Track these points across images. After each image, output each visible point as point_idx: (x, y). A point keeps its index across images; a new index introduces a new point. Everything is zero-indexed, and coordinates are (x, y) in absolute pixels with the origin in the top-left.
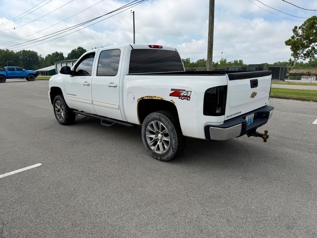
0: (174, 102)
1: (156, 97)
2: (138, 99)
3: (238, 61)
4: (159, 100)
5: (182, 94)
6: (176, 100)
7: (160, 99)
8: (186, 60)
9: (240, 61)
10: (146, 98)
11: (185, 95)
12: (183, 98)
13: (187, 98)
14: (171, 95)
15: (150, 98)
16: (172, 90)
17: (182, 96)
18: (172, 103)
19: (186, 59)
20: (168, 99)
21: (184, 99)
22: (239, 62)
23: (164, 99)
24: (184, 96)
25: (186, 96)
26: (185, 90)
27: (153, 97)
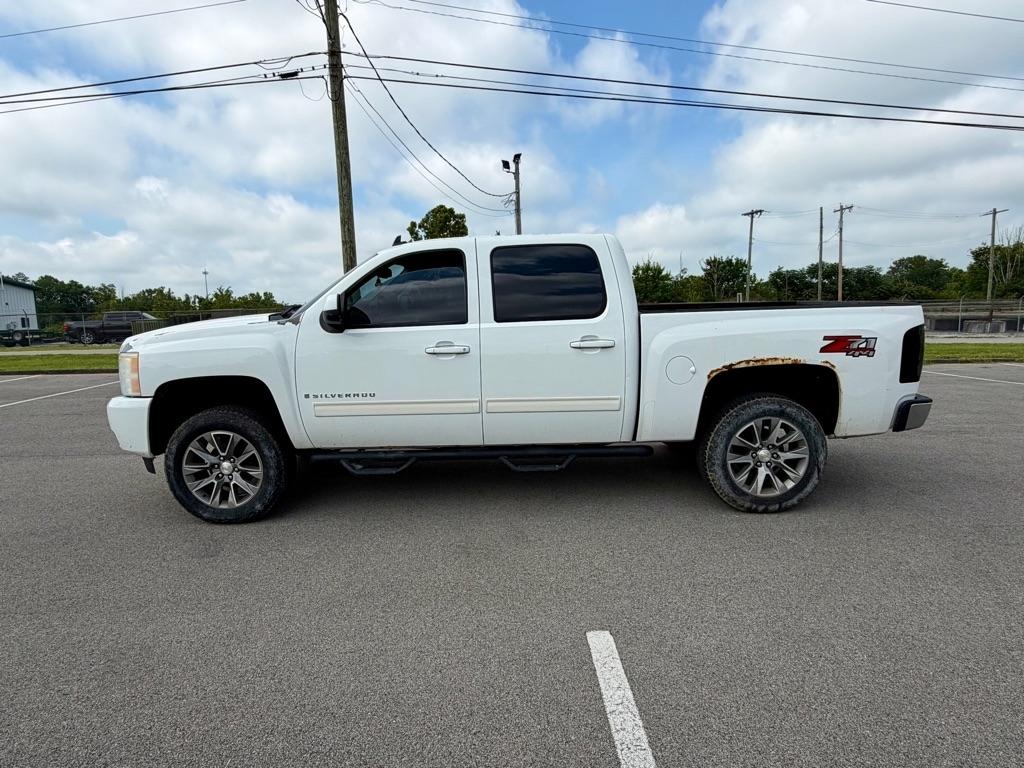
0: (833, 366)
1: (776, 359)
2: (712, 372)
3: (262, 294)
4: (787, 365)
5: (855, 346)
6: (838, 361)
7: (790, 362)
8: (100, 289)
9: (265, 294)
10: (743, 365)
11: (861, 346)
12: (857, 354)
13: (869, 351)
14: (824, 350)
15: (759, 364)
16: (826, 338)
17: (854, 349)
18: (827, 368)
19: (100, 286)
20: (816, 358)
21: (860, 354)
22: (263, 298)
23: (802, 362)
24: (858, 349)
25: (864, 349)
26: (860, 337)
27: (768, 360)
